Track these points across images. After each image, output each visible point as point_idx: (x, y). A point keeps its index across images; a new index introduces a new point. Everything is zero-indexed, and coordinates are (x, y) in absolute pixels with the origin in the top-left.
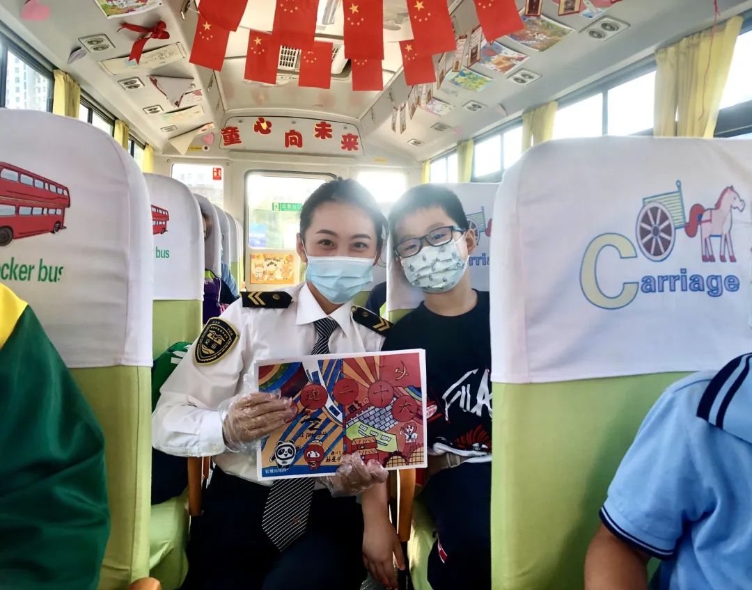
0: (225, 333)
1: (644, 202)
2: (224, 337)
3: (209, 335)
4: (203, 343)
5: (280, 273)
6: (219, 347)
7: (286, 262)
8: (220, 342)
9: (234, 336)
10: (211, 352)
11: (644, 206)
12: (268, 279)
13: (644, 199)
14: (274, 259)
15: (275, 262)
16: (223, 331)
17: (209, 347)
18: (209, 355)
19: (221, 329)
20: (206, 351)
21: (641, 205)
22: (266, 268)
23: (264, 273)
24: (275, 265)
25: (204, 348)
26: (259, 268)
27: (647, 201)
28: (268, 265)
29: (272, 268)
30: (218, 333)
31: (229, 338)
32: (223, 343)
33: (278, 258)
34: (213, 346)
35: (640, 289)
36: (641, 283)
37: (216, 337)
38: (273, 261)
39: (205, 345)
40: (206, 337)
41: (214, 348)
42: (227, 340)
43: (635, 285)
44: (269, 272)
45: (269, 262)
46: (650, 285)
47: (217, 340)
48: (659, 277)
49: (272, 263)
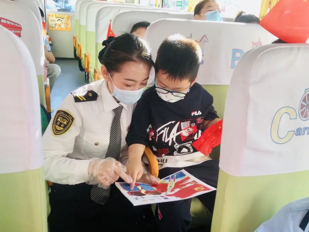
0: (68, 118)
1: (305, 91)
2: (67, 120)
3: (59, 120)
4: (56, 123)
5: (64, 25)
6: (65, 126)
7: (67, 19)
8: (65, 123)
9: (73, 119)
10: (62, 129)
11: (305, 93)
12: (58, 28)
13: (306, 90)
14: (61, 18)
15: (61, 19)
16: (66, 117)
17: (60, 126)
18: (61, 130)
19: (65, 116)
20: (59, 128)
21: (304, 93)
22: (56, 22)
23: (56, 24)
24: (61, 21)
25: (57, 127)
26: (53, 22)
27: (307, 90)
28: (58, 21)
29: (59, 22)
30: (64, 118)
31: (70, 120)
32: (68, 123)
33: (62, 17)
34: (62, 126)
35: (295, 134)
36: (296, 131)
37: (63, 120)
38: (60, 19)
39: (57, 125)
40: (57, 121)
41: (63, 126)
42: (69, 122)
43: (293, 132)
44: (58, 24)
45: (58, 19)
46: (300, 132)
47: (64, 122)
48: (304, 128)
49: (59, 20)
